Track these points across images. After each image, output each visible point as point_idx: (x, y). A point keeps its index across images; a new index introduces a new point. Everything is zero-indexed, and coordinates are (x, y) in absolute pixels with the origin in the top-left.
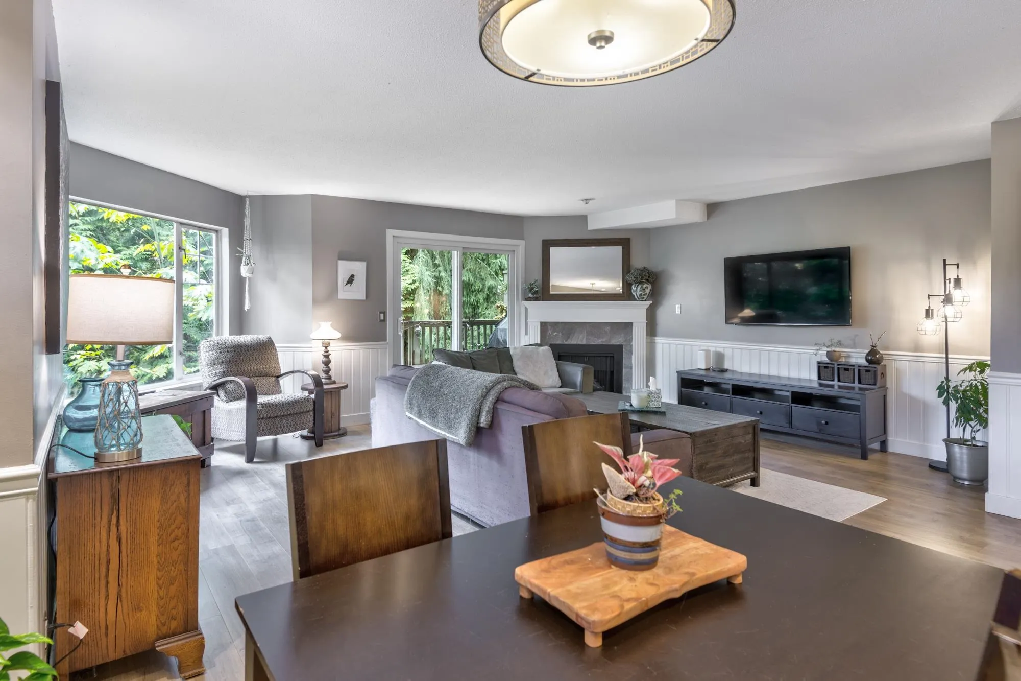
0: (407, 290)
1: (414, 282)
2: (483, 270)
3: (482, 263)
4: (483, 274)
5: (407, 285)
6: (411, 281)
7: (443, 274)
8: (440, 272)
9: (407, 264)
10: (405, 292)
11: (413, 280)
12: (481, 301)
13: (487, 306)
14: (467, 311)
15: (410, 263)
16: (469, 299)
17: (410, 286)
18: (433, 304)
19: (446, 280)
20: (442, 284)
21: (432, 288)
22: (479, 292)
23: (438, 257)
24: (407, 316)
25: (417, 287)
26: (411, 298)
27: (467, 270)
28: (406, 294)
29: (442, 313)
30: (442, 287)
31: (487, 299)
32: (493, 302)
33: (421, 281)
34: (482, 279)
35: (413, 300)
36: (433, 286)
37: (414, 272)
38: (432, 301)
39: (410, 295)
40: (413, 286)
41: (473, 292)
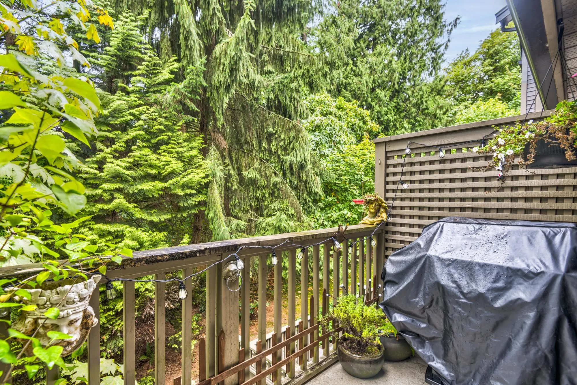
0: (200, 184)
1: (207, 176)
2: (267, 169)
3: (266, 163)
4: (267, 172)
5: (200, 179)
6: (204, 175)
7: (232, 172)
8: (229, 170)
9: (200, 160)
10: (198, 186)
11: (206, 175)
12: (267, 195)
13: (272, 199)
14: (253, 204)
15: (203, 159)
16: (255, 194)
17: (202, 180)
18: (223, 198)
19: (235, 178)
20: (231, 181)
21: (223, 184)
22: (264, 188)
23: (227, 157)
24: (200, 210)
25: (210, 181)
26: (204, 192)
27: (253, 169)
28: (199, 188)
29: (232, 206)
30: (231, 183)
31: (272, 194)
32: (277, 197)
33: (214, 175)
34: (266, 177)
35: (206, 194)
36: (223, 182)
37: (207, 166)
38: (223, 195)
39: (202, 189)
40: (206, 180)
41: (258, 187)
